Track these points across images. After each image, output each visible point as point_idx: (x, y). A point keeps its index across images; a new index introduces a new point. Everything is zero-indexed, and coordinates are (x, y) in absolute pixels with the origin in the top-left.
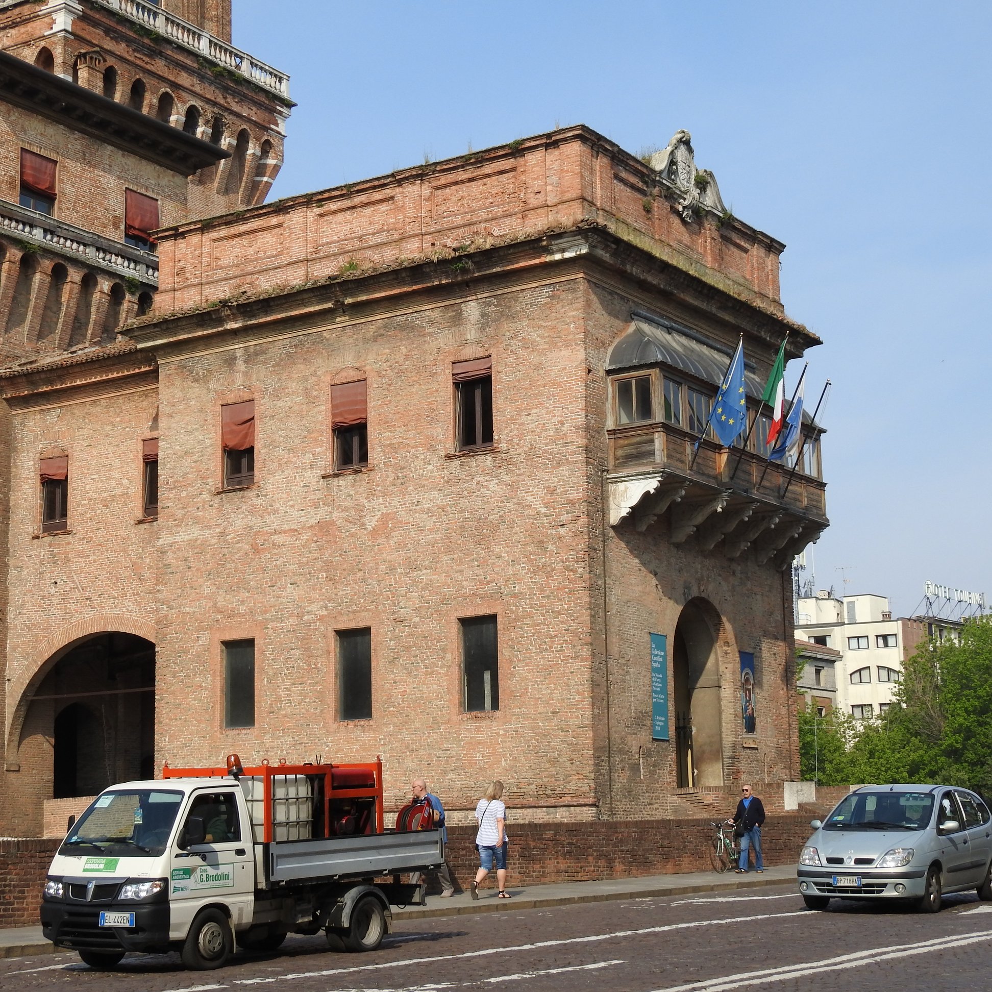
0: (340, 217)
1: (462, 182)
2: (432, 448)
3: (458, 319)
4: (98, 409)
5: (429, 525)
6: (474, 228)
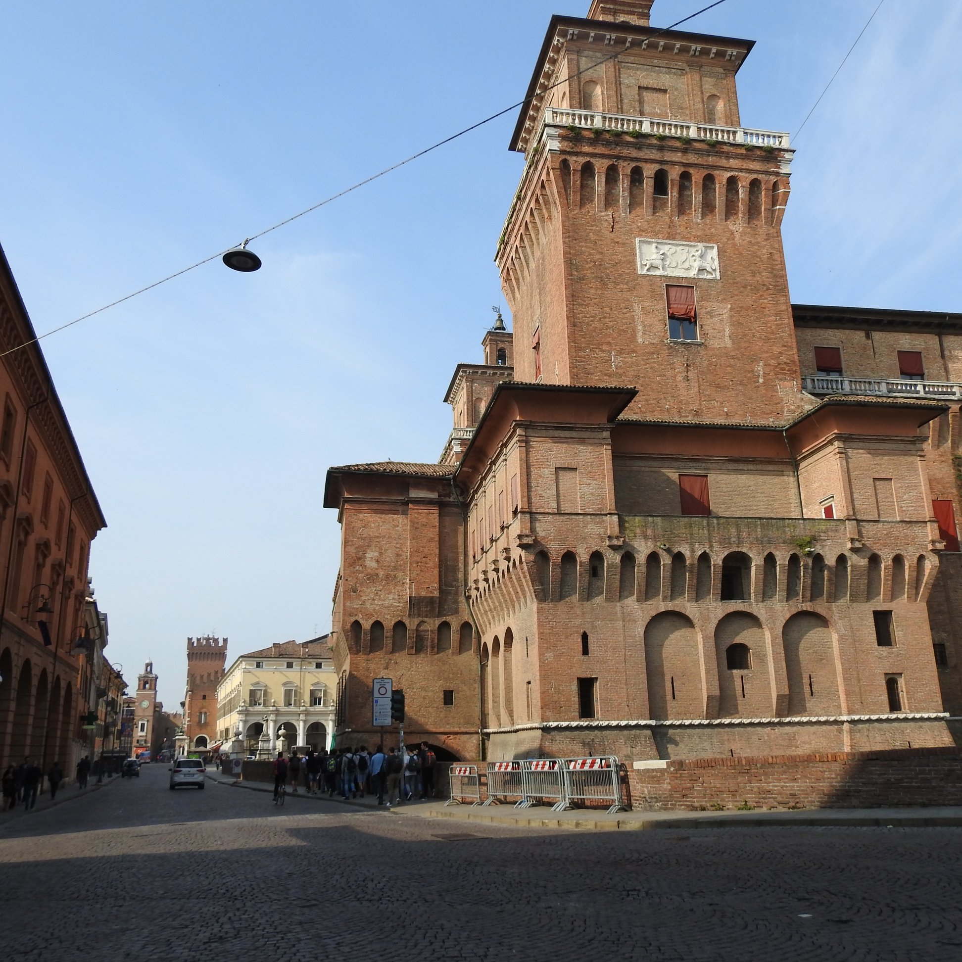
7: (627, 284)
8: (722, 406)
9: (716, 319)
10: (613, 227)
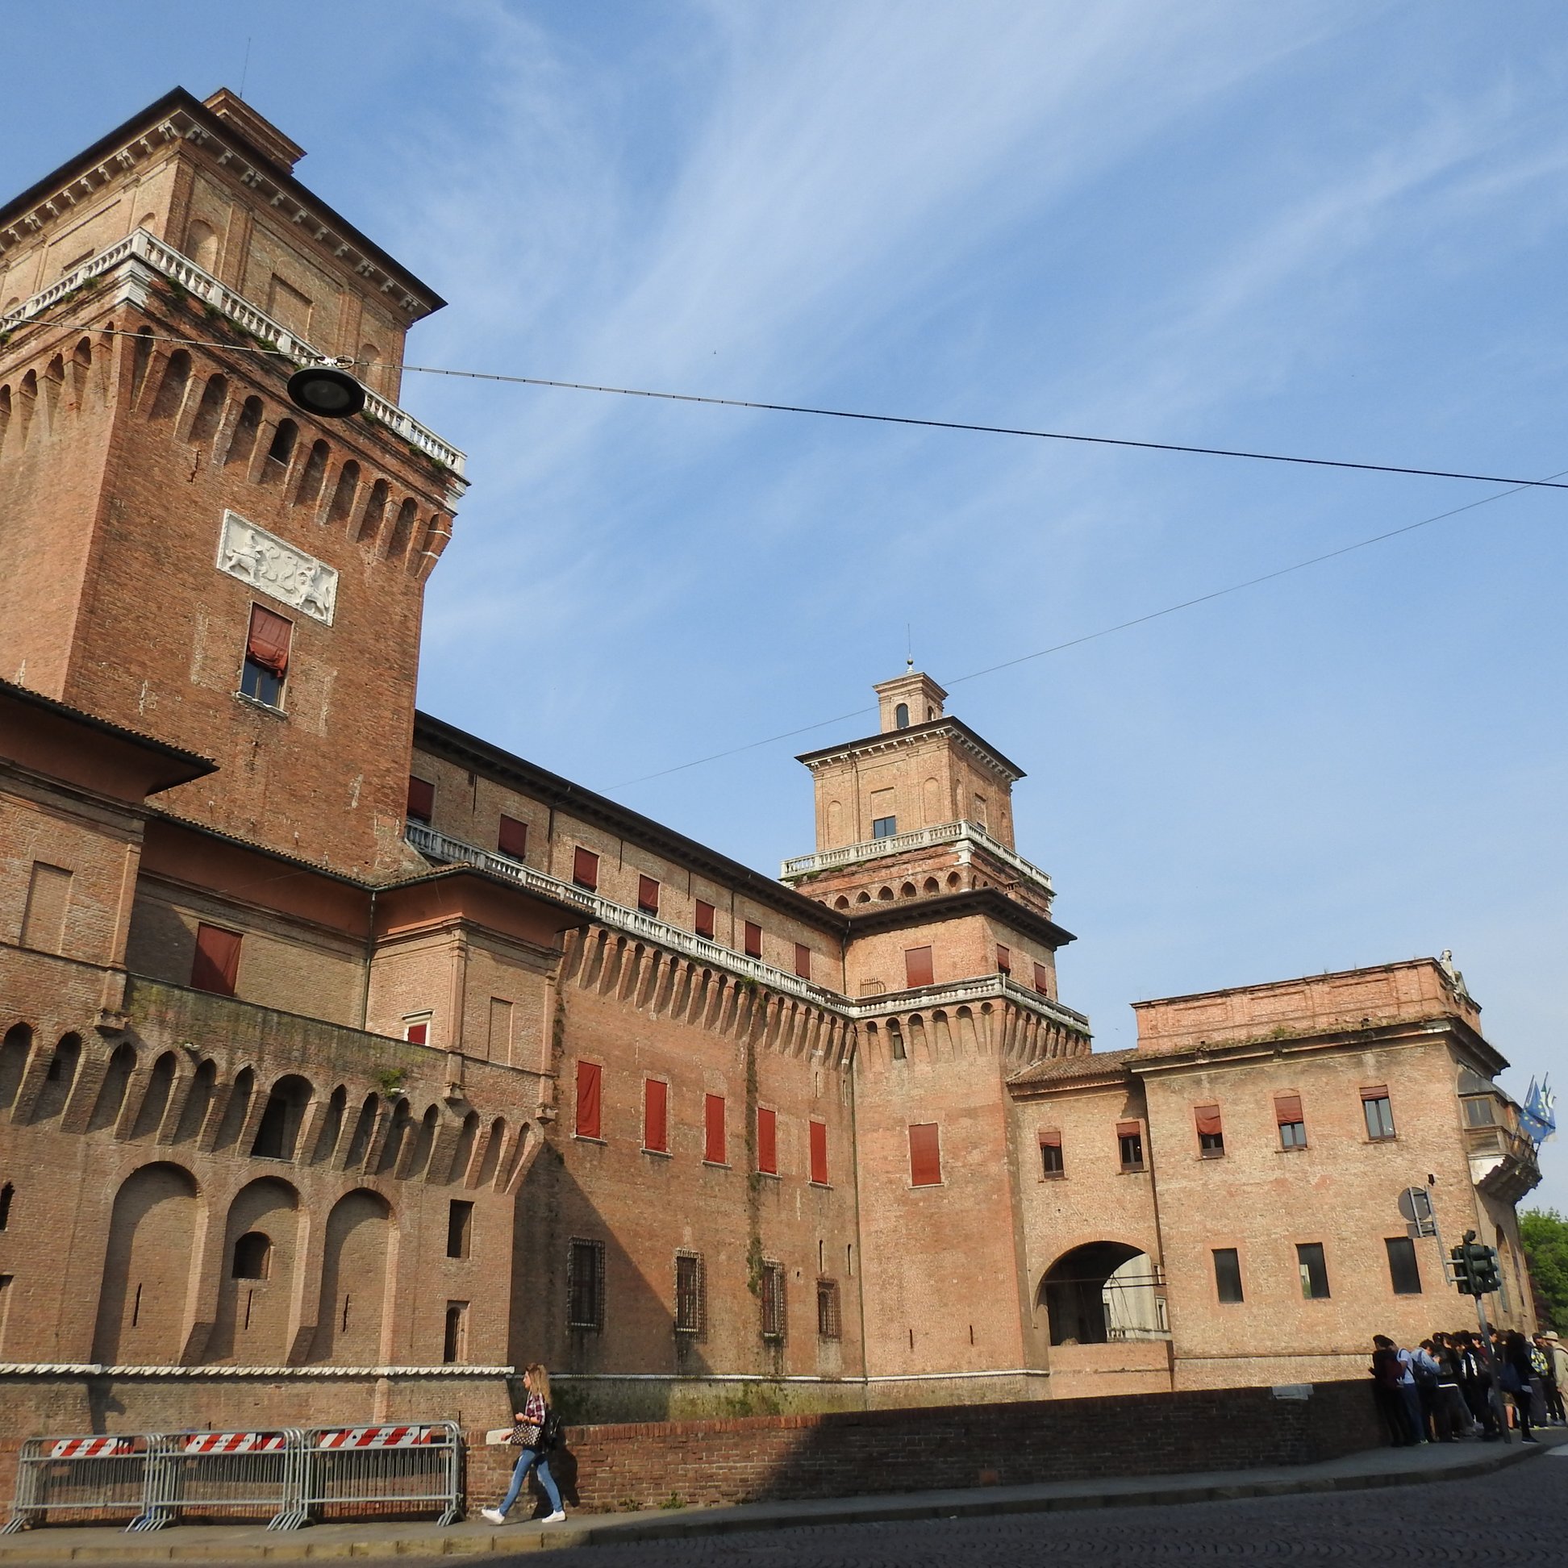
0: (1266, 1000)
1: (1351, 985)
2: (1353, 1138)
3: (1360, 1063)
4: (1080, 1104)
5: (1356, 1182)
6: (1365, 1012)
7: (195, 576)
8: (292, 828)
9: (312, 686)
10: (193, 474)
